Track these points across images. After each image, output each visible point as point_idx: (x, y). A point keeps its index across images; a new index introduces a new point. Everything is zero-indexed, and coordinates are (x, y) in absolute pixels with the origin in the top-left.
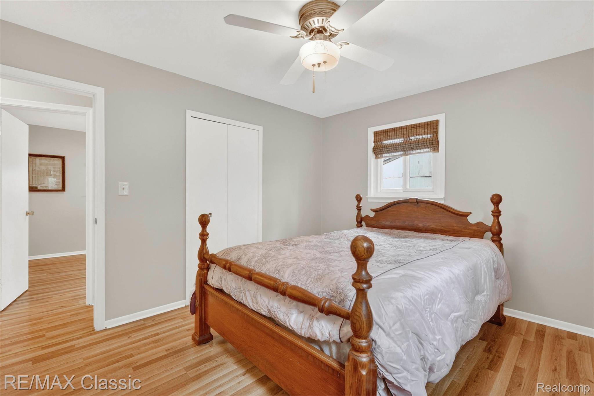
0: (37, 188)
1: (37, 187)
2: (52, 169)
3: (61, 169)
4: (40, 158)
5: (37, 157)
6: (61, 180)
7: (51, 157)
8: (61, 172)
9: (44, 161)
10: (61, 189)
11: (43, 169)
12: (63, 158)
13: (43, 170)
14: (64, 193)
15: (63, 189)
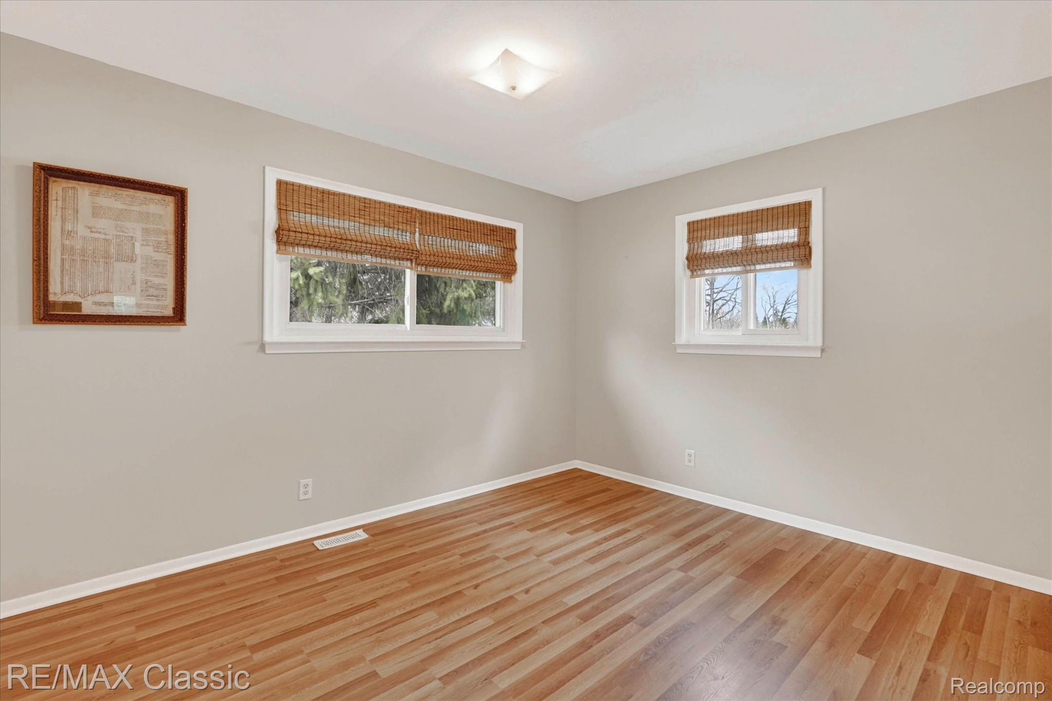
0: (80, 309)
1: (78, 306)
2: (139, 234)
3: (171, 238)
4: (95, 187)
5: (81, 183)
6: (169, 282)
7: (134, 188)
8: (172, 249)
9: (109, 198)
10: (169, 312)
11: (106, 234)
12: (179, 195)
13: (103, 236)
14: (182, 328)
15: (179, 315)
